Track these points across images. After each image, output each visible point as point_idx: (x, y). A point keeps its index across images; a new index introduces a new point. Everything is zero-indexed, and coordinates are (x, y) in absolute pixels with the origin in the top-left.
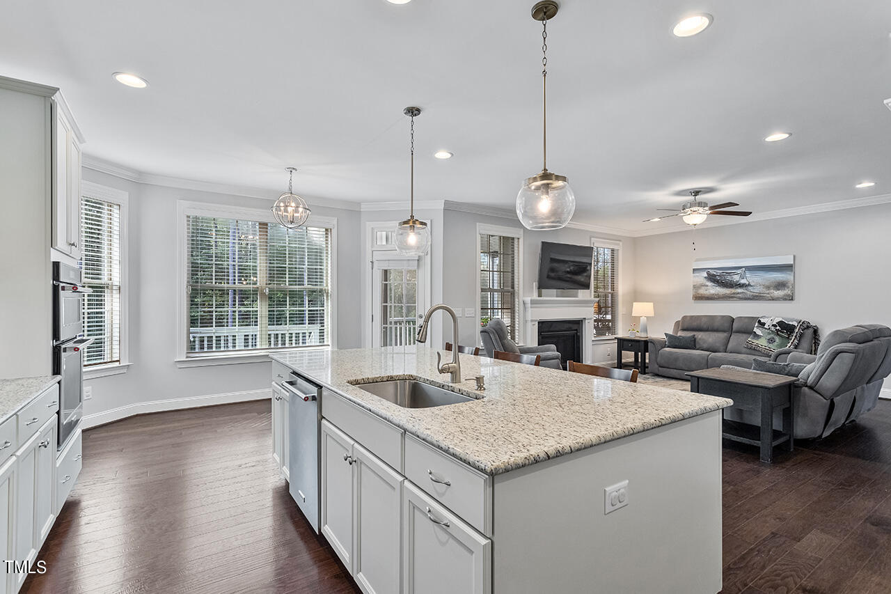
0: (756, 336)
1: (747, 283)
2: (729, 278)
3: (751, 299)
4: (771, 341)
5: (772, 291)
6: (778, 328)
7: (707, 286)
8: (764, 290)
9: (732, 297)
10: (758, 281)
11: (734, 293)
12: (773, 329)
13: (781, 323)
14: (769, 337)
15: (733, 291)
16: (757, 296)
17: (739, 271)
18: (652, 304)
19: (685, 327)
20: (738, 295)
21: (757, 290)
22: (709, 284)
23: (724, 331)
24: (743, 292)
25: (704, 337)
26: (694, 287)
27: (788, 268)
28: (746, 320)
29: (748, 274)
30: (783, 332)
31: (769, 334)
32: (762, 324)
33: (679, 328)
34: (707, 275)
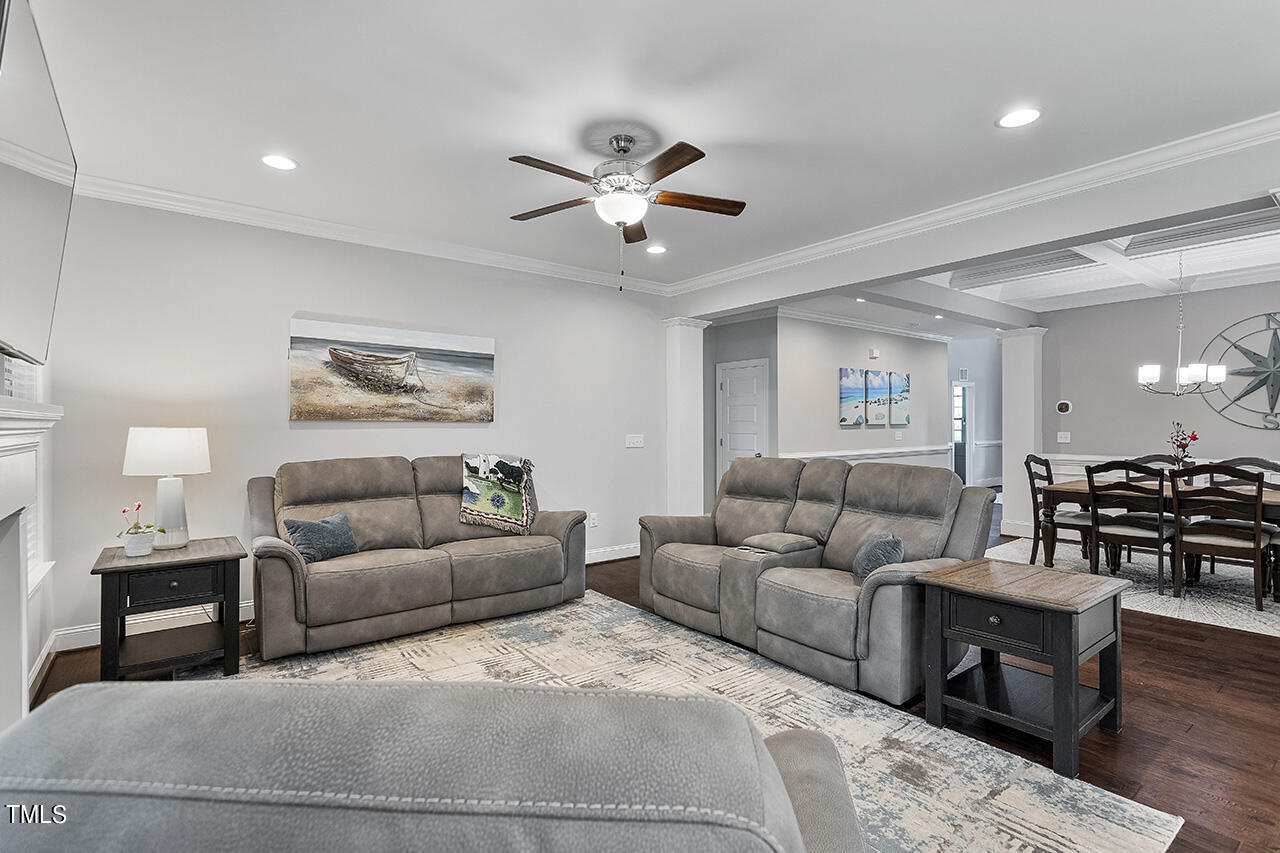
0: (474, 496)
1: (419, 384)
2: (382, 369)
3: (426, 420)
4: (498, 502)
5: (463, 403)
6: (500, 475)
7: (331, 385)
8: (450, 400)
9: (389, 415)
10: (440, 382)
11: (393, 406)
12: (492, 477)
13: (501, 466)
14: (491, 494)
15: (390, 399)
16: (437, 413)
17: (403, 357)
18: (205, 430)
19: (304, 494)
20: (401, 411)
21: (436, 400)
22: (337, 380)
23: (404, 494)
24: (411, 405)
25: (367, 515)
26: (295, 385)
27: (485, 361)
28: (442, 465)
29: (421, 366)
30: (509, 483)
31: (490, 489)
32: (474, 471)
33: (278, 500)
34: (328, 358)
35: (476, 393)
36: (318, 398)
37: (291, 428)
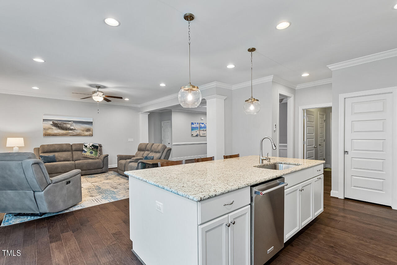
0: (85, 152)
1: (74, 128)
2: (65, 125)
3: (76, 136)
4: (91, 153)
6: (92, 147)
7: (53, 129)
8: (82, 132)
9: (67, 135)
10: (79, 128)
11: (68, 133)
12: (91, 148)
13: (93, 145)
14: (90, 151)
16: (79, 134)
17: (70, 123)
18: (23, 138)
19: (45, 151)
21: (78, 132)
22: (54, 128)
23: (68, 151)
24: (72, 133)
25: (59, 155)
26: (44, 129)
27: (91, 123)
28: (78, 145)
29: (74, 124)
30: (95, 149)
31: (90, 150)
32: (86, 146)
33: (40, 152)
34: (52, 123)
35: (88, 130)
36: (49, 132)
37: (44, 138)
